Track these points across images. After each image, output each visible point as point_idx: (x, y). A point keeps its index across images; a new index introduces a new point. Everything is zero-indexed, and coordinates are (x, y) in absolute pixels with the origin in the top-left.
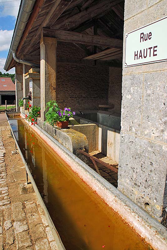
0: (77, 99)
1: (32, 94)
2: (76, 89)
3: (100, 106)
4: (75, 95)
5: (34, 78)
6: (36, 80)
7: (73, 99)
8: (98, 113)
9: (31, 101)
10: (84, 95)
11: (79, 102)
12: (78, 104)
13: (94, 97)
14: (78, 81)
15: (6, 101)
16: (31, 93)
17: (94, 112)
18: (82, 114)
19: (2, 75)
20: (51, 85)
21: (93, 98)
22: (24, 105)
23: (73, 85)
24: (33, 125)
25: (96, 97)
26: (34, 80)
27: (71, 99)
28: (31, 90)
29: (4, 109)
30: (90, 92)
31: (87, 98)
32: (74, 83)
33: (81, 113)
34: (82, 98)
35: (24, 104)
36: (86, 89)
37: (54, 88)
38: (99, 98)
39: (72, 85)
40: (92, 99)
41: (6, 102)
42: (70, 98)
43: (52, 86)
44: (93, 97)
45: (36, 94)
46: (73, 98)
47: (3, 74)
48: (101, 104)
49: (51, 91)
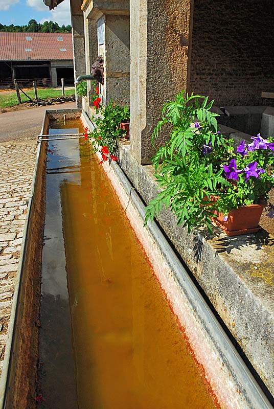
0: (213, 76)
1: (105, 64)
2: (211, 53)
3: (264, 94)
4: (208, 67)
5: (109, 13)
6: (117, 17)
7: (204, 77)
8: (263, 114)
9: (103, 84)
10: (228, 69)
11: (215, 84)
12: (213, 89)
13: (253, 74)
14: (219, 33)
15: (62, 79)
16: (102, 61)
17: (254, 110)
18: (226, 115)
19: (59, 28)
20: (170, 28)
21: (251, 74)
22: (88, 94)
23: (206, 42)
24: (107, 162)
25: (257, 74)
26: (109, 19)
27: (199, 76)
28: (102, 51)
29: (59, 96)
30: (245, 60)
31: (237, 75)
32: (209, 38)
33: (224, 112)
34: (224, 76)
35: (88, 91)
36: (236, 54)
37: (182, 36)
38: (263, 75)
39: (203, 44)
40: (248, 79)
41: (62, 82)
42: (198, 74)
43: (176, 31)
44: (250, 72)
45: (117, 64)
46: (204, 74)
47: (61, 27)
48: (267, 91)
49: (170, 49)
